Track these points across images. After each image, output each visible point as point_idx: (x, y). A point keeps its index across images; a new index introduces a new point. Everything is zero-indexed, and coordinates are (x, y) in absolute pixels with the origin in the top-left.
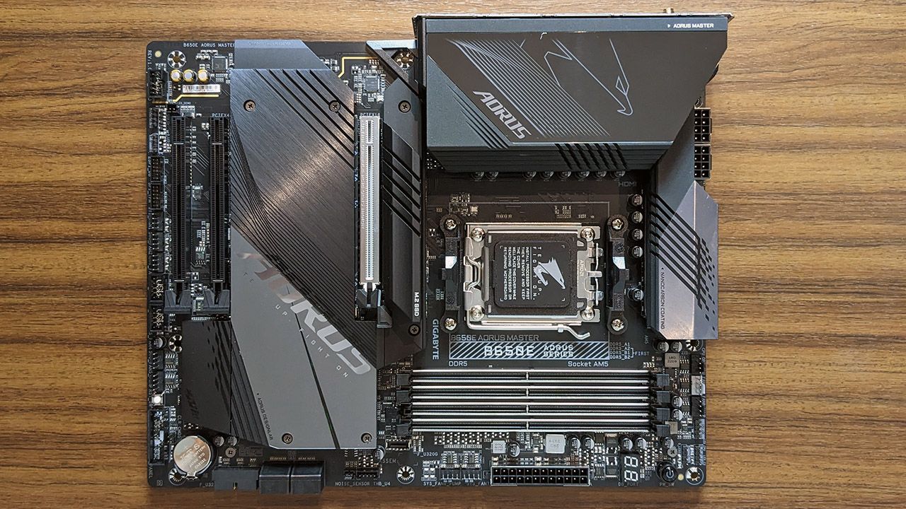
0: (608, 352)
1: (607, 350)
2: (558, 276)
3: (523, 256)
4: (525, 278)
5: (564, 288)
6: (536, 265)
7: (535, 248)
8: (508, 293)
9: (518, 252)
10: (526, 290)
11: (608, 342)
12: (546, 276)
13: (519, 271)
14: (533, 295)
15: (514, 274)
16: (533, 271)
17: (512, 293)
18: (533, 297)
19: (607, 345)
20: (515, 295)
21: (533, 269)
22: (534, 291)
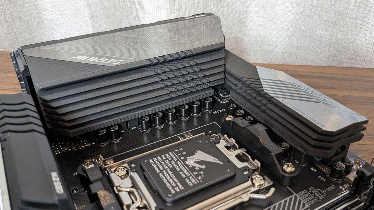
0: (298, 198)
1: (300, 201)
2: (210, 159)
3: (170, 159)
4: (182, 171)
5: (221, 163)
6: (186, 160)
7: (177, 150)
8: (173, 188)
9: (164, 158)
10: (189, 179)
11: (295, 194)
12: (201, 162)
13: (173, 170)
14: (198, 179)
15: (170, 172)
16: (186, 165)
17: (177, 186)
18: (199, 180)
19: (296, 197)
20: (180, 186)
21: (184, 163)
22: (196, 176)
